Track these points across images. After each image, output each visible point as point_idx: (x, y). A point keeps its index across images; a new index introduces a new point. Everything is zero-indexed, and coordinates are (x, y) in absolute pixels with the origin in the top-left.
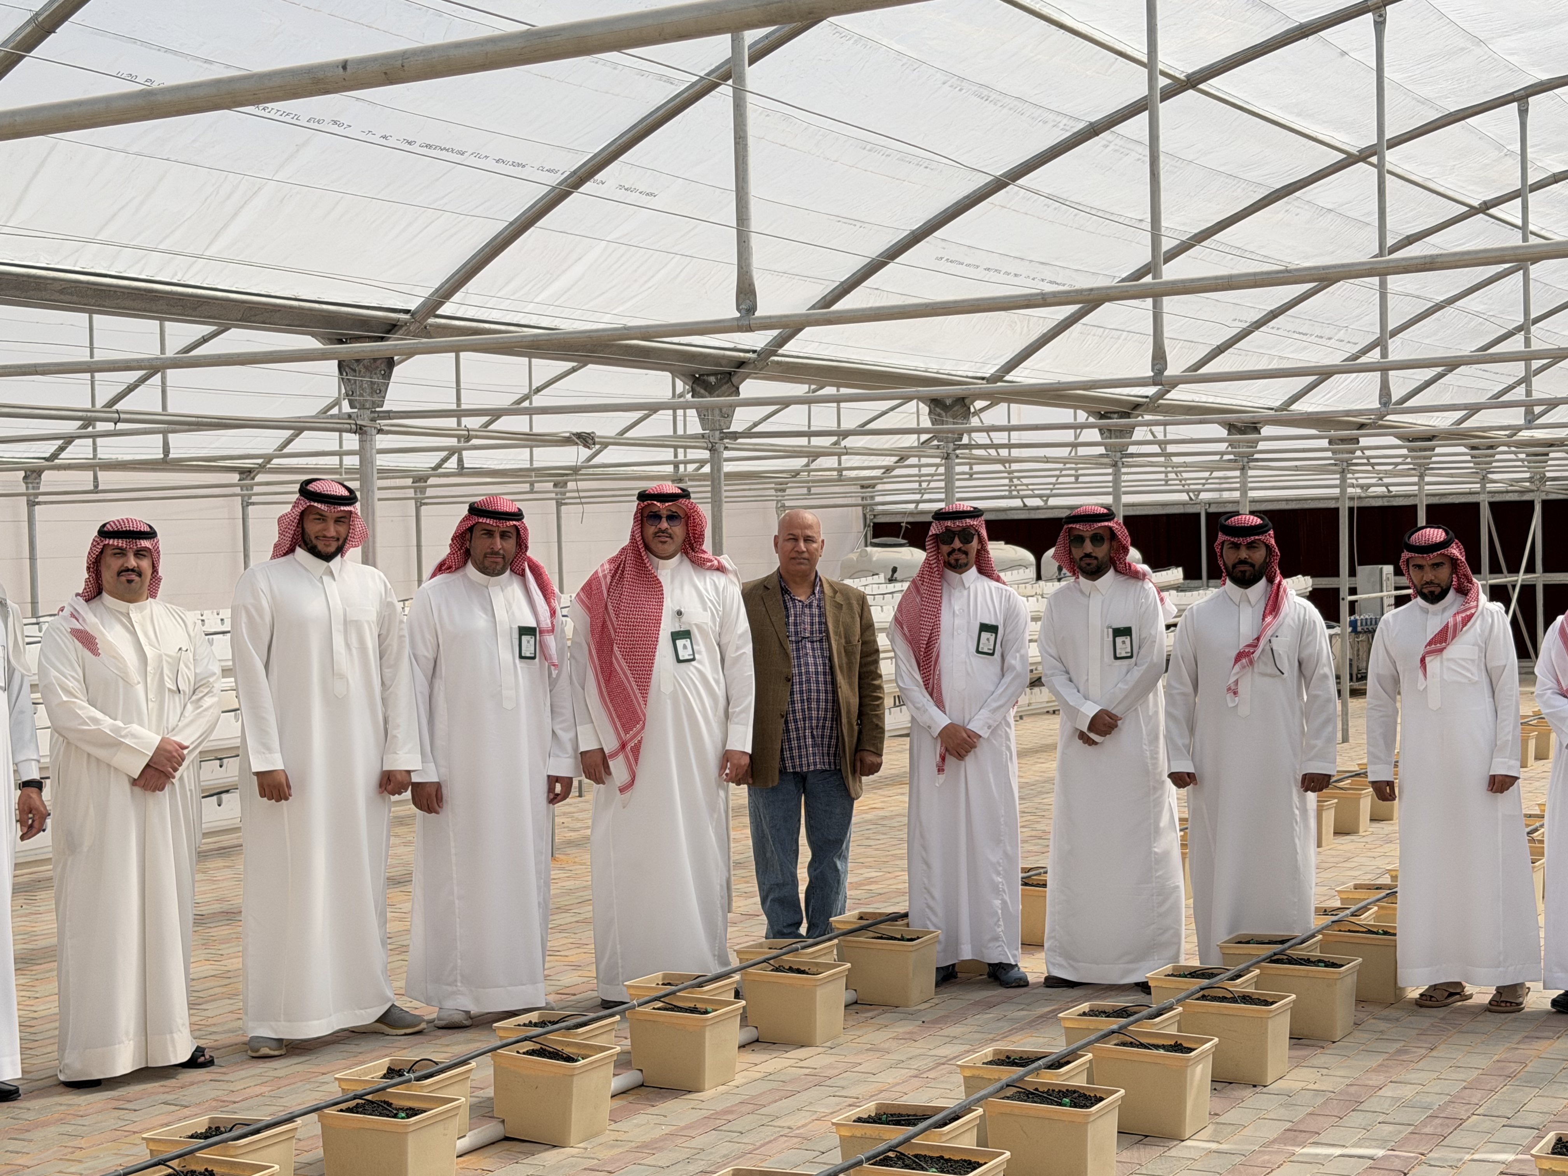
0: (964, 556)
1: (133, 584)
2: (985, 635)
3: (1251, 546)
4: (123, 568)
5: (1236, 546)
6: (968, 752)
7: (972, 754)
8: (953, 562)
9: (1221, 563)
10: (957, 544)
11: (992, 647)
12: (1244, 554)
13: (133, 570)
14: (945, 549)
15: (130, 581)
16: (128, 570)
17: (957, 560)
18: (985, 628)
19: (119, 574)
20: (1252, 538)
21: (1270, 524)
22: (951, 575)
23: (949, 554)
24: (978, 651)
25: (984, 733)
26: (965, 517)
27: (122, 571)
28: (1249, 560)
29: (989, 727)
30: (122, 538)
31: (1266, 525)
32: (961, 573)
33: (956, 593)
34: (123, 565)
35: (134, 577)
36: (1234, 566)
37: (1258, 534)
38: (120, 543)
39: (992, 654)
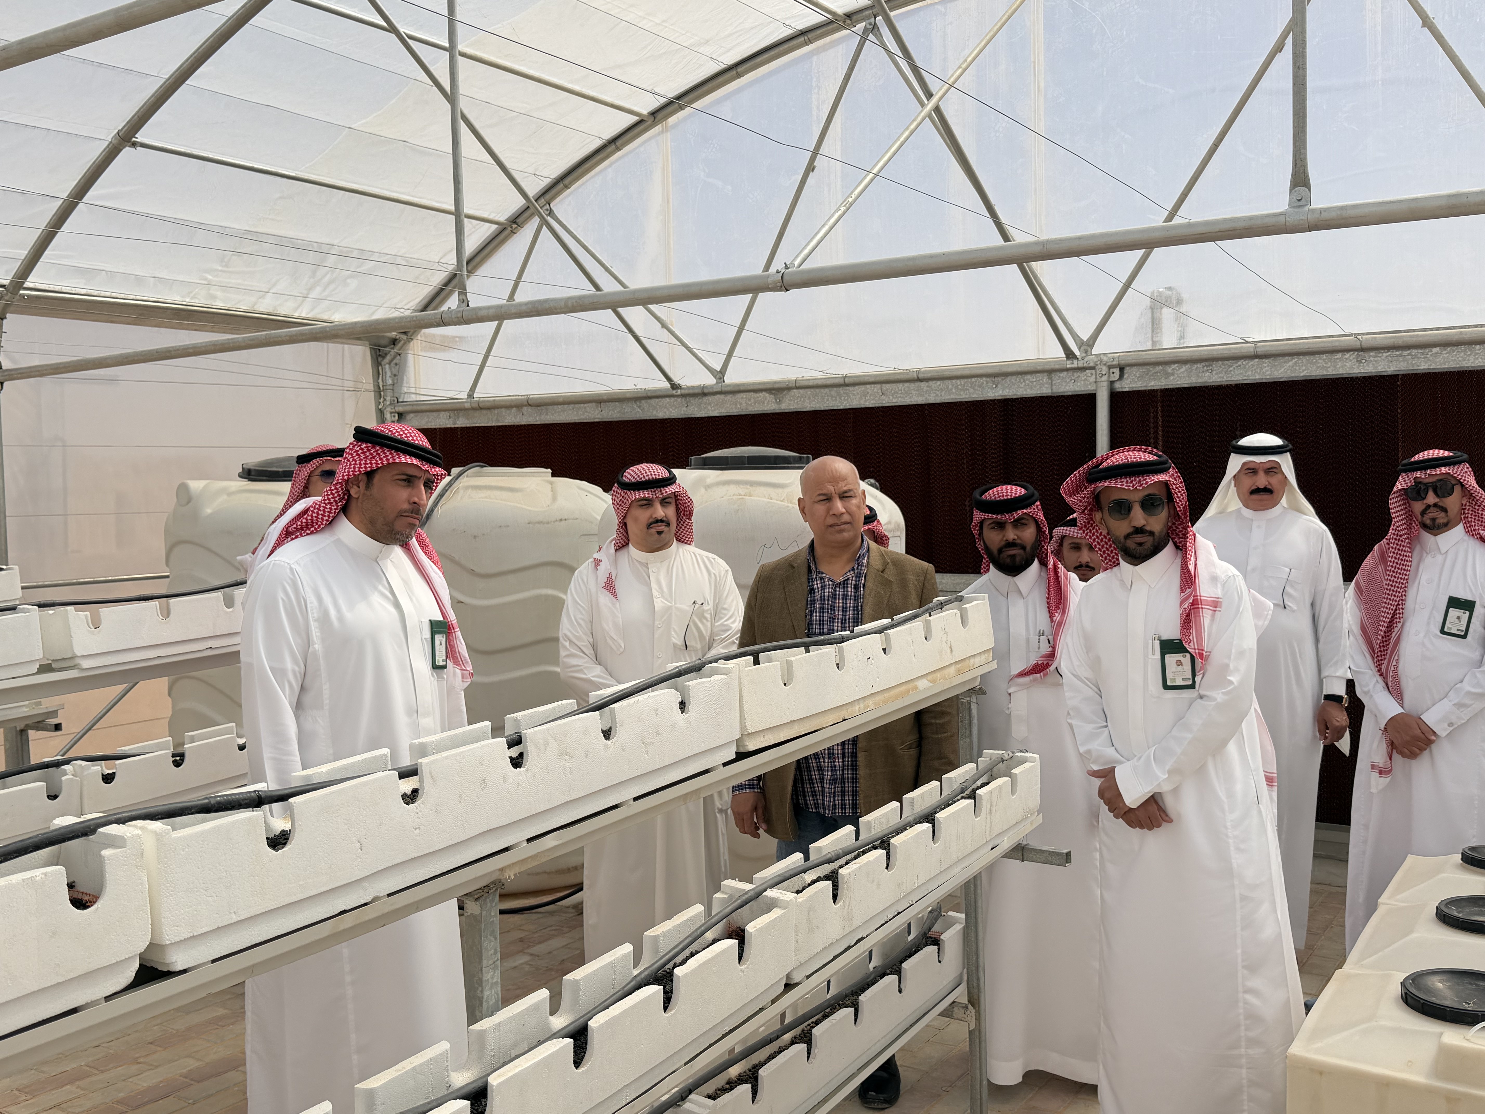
0: (1443, 514)
1: (663, 535)
2: (1454, 613)
3: (1018, 523)
4: (651, 520)
5: (1001, 526)
6: (1422, 750)
7: (1426, 753)
8: (1428, 522)
9: (980, 546)
10: (1431, 498)
11: (1464, 628)
12: (1011, 534)
13: (662, 521)
14: (1418, 507)
15: (660, 533)
16: (657, 521)
17: (1434, 520)
18: (1454, 603)
19: (649, 526)
20: (1020, 512)
21: (1036, 494)
22: (1427, 537)
23: (1423, 513)
24: (1442, 631)
25: (1442, 730)
26: (1440, 466)
27: (651, 524)
28: (1018, 541)
29: (1451, 724)
30: (647, 489)
31: (1033, 495)
32: (1435, 535)
33: (1428, 560)
34: (651, 517)
35: (662, 527)
36: (1000, 551)
37: (1026, 507)
38: (646, 494)
39: (1464, 637)
